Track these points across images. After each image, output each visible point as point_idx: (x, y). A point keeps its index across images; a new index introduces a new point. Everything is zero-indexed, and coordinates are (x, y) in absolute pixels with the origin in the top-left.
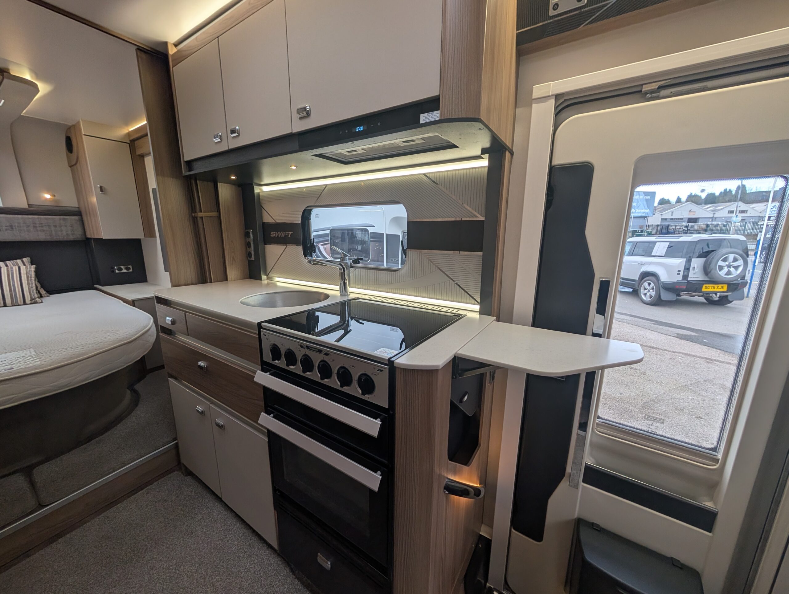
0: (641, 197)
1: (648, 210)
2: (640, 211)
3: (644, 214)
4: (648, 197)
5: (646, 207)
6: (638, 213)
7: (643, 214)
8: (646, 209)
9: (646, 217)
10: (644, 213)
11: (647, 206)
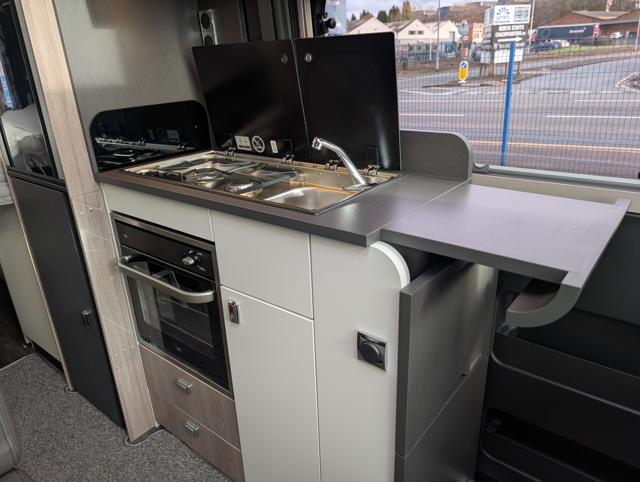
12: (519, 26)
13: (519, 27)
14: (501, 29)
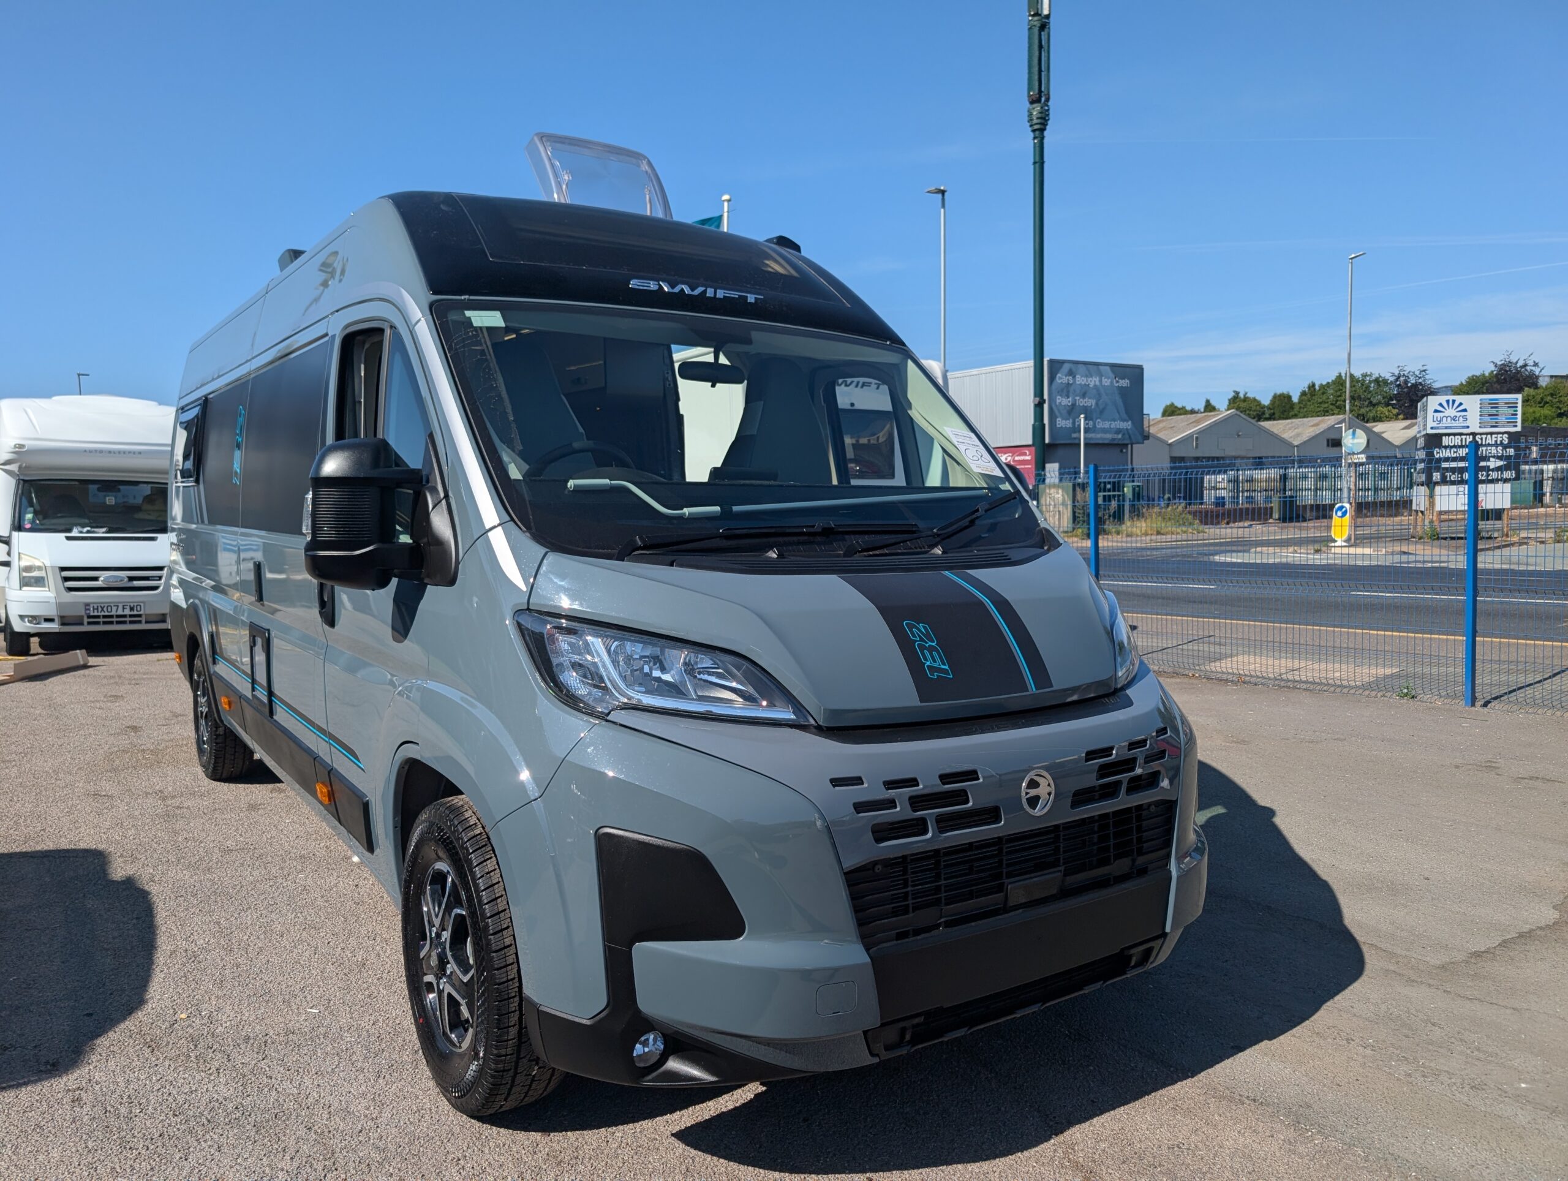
0: (1106, 382)
1: (1130, 423)
2: (1107, 425)
3: (1120, 436)
4: (1125, 383)
5: (1125, 416)
6: (1104, 431)
7: (1115, 436)
8: (1123, 420)
9: (1126, 445)
10: (1118, 431)
11: (1127, 412)
12: (1494, 436)
13: (1494, 439)
14: (1446, 441)
